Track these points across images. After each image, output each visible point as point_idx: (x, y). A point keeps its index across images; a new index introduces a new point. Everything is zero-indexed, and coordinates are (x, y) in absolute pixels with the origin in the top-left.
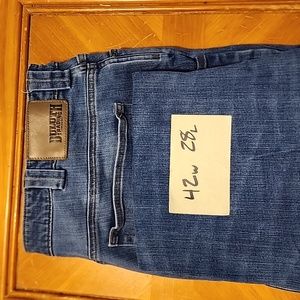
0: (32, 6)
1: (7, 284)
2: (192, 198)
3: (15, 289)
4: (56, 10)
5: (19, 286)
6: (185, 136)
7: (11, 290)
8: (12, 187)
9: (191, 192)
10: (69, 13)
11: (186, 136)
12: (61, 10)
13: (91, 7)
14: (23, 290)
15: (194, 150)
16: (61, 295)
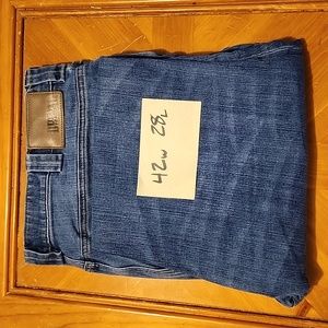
0: (25, 9)
1: (8, 281)
2: (160, 181)
3: (16, 286)
4: (49, 13)
5: (19, 284)
6: (155, 120)
7: (11, 287)
8: (11, 188)
9: (159, 175)
10: (61, 17)
12: (53, 13)
13: (82, 10)
14: (24, 287)
15: (163, 135)
16: (59, 292)
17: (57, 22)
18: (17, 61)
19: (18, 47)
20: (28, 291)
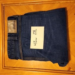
0: (4, 4)
1: (2, 66)
2: (35, 45)
3: (4, 67)
4: (10, 5)
8: (2, 45)
10: (13, 6)
11: (34, 31)
13: (17, 4)
15: (36, 34)
16: (14, 67)
17: (12, 7)
18: (3, 16)
19: (3, 13)
20: (7, 68)
